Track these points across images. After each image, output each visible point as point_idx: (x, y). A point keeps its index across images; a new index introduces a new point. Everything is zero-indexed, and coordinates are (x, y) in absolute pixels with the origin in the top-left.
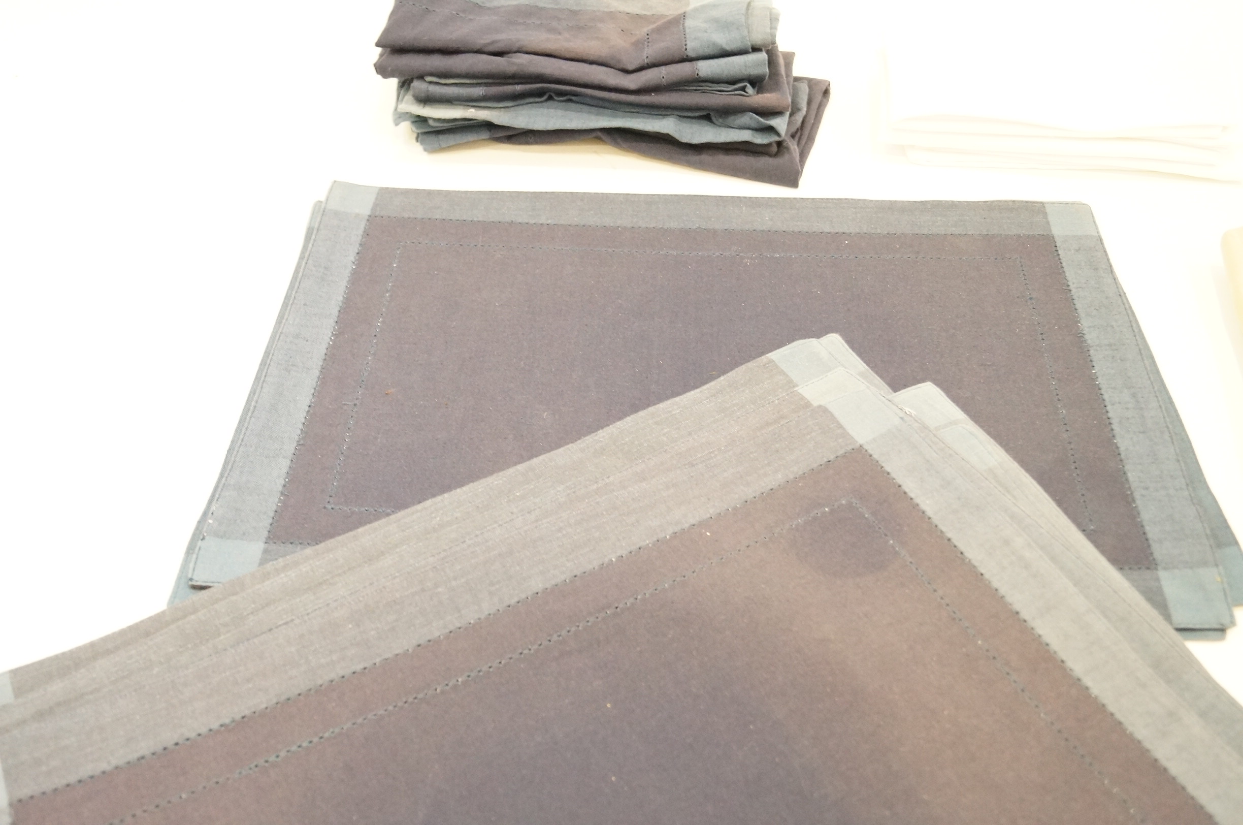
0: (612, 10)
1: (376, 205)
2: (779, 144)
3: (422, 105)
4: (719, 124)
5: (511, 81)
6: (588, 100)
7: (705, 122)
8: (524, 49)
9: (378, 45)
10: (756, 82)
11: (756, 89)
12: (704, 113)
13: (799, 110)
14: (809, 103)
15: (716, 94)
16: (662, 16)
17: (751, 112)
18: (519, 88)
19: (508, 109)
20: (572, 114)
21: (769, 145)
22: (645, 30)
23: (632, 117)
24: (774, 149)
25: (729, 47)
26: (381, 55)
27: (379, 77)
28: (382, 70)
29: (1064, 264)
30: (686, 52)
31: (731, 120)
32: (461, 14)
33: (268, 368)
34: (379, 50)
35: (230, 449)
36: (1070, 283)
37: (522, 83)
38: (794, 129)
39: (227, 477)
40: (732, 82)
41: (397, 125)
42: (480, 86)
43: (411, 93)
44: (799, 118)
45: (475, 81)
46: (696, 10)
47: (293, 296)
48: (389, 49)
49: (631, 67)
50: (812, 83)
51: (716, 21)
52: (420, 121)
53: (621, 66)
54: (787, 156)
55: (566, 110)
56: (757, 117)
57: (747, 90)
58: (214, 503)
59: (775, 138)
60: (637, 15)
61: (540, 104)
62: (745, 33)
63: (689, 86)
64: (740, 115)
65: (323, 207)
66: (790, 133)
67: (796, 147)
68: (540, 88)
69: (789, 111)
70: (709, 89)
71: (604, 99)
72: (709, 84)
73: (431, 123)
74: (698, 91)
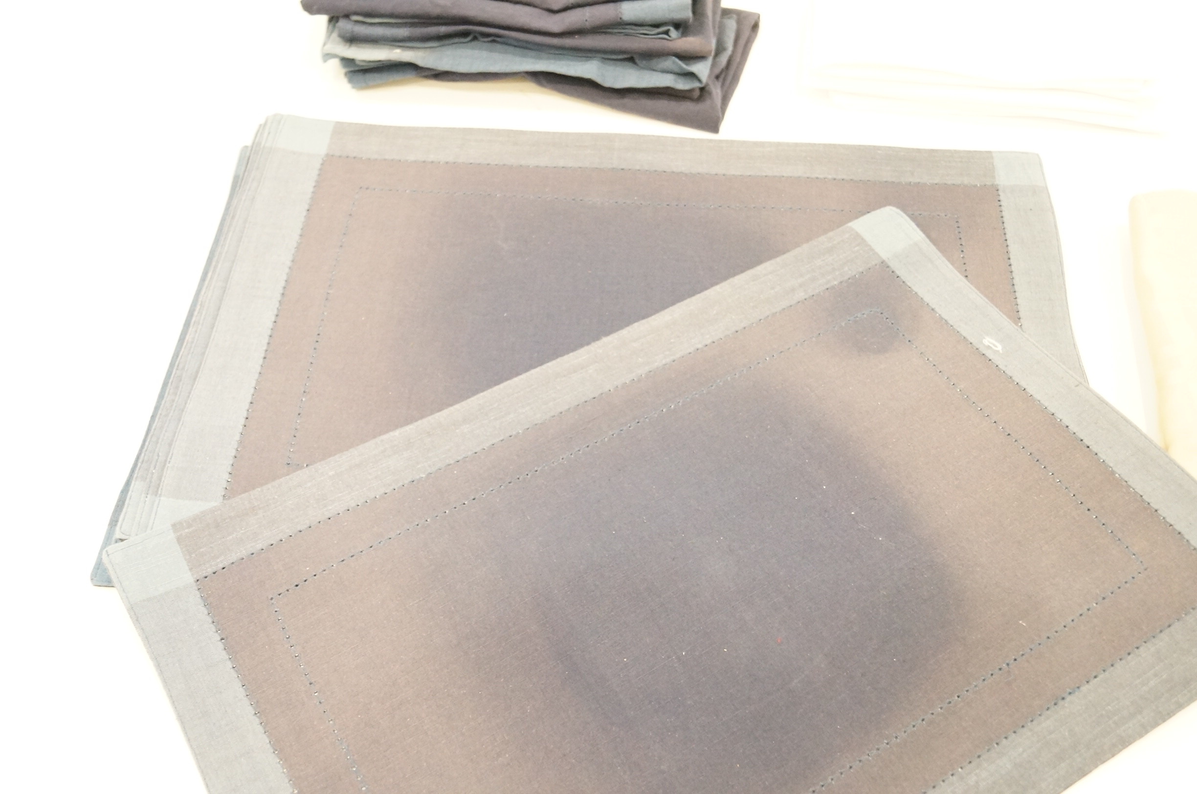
2: (702, 89)
3: (348, 44)
4: (642, 65)
5: (436, 21)
6: (510, 41)
7: (630, 64)
10: (680, 26)
11: (681, 30)
12: (629, 56)
13: (724, 49)
14: (736, 41)
17: (674, 56)
18: (443, 29)
19: (433, 49)
20: (496, 56)
21: (691, 91)
23: (553, 60)
24: (697, 94)
27: (306, 14)
28: (309, 6)
31: (654, 62)
37: (446, 24)
38: (717, 71)
40: (656, 25)
41: (325, 61)
42: (405, 27)
43: (337, 31)
44: (723, 59)
45: (400, 21)
49: (556, 7)
50: (740, 16)
52: (347, 62)
53: (545, 6)
54: (708, 102)
55: (491, 51)
56: (680, 62)
57: (670, 33)
59: (697, 85)
61: (465, 44)
63: (613, 29)
64: (663, 58)
66: (713, 76)
67: (719, 90)
68: (465, 30)
69: (713, 53)
70: (633, 31)
71: (527, 42)
72: (634, 27)
73: (357, 63)
74: (623, 34)
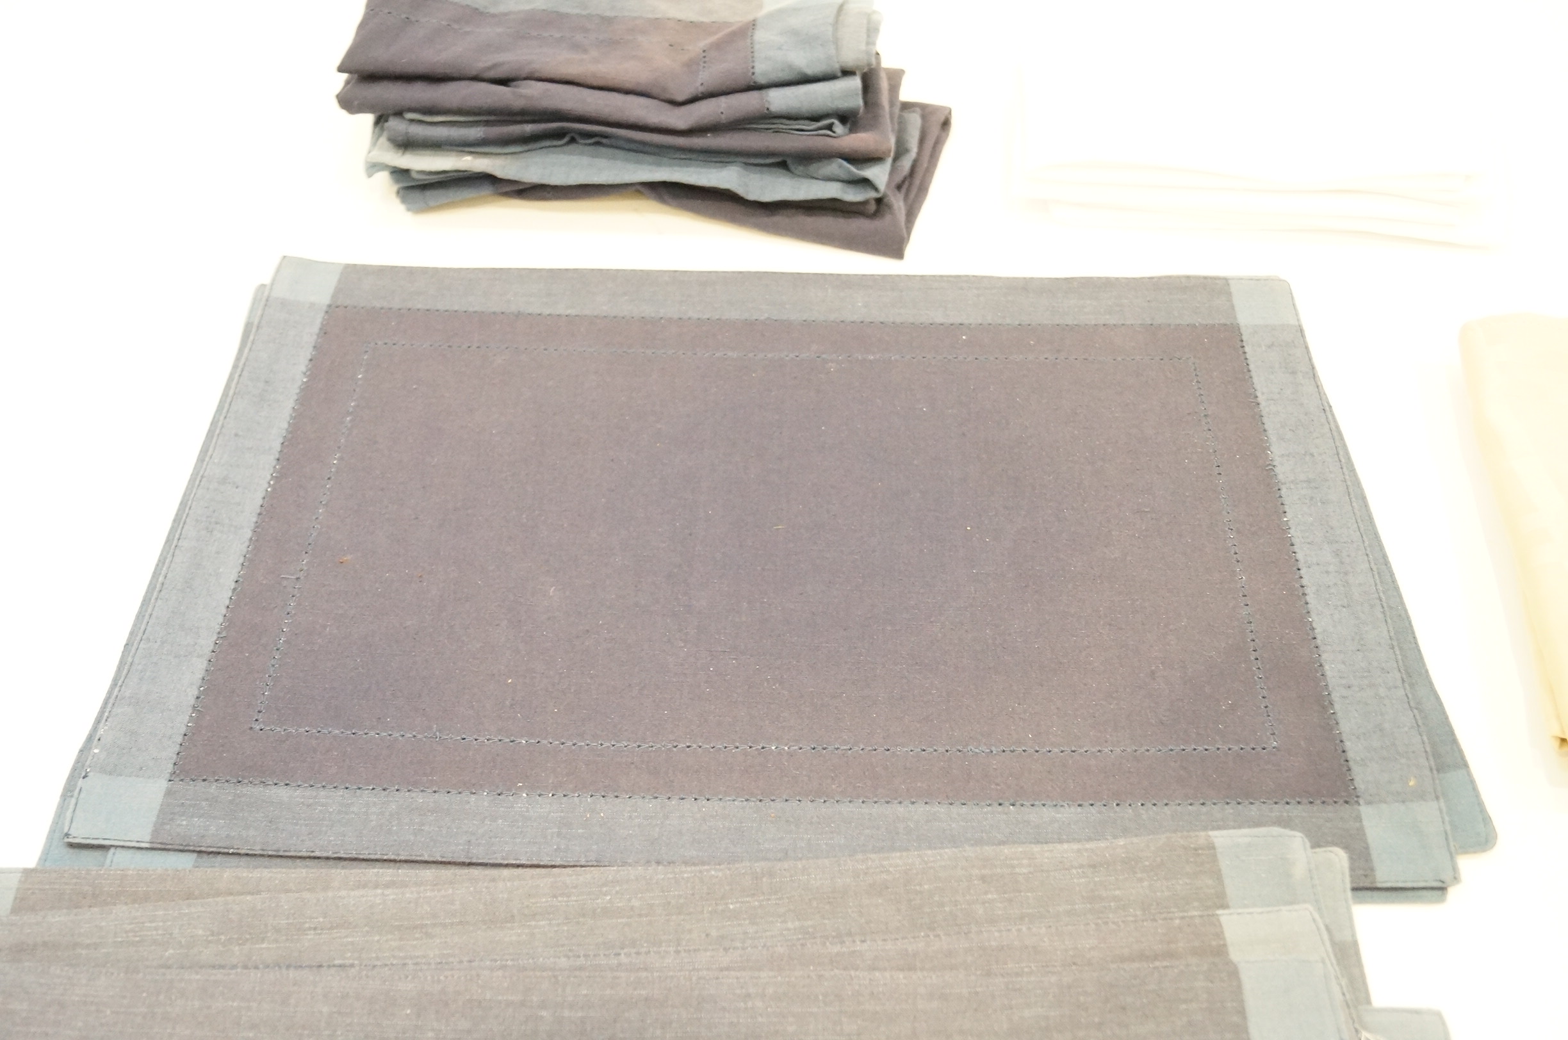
0: (657, 16)
1: (338, 291)
2: (879, 201)
3: (401, 152)
4: (799, 173)
5: (519, 118)
6: (621, 143)
7: (780, 172)
8: (537, 75)
9: (341, 69)
10: (847, 118)
11: (848, 126)
12: (779, 160)
13: (907, 151)
14: (922, 141)
15: (792, 134)
16: (726, 24)
17: (841, 158)
18: (529, 128)
19: (516, 156)
20: (601, 162)
21: (865, 203)
22: (703, 43)
23: (680, 166)
24: (872, 207)
25: (810, 71)
26: (347, 83)
27: (344, 113)
28: (348, 103)
29: (1252, 367)
30: (753, 77)
31: (813, 168)
32: (456, 26)
33: (183, 527)
34: (345, 76)
35: (127, 644)
36: (1259, 394)
37: (534, 122)
38: (898, 178)
39: (121, 686)
40: (816, 118)
41: (370, 175)
42: (477, 126)
43: (385, 134)
44: (906, 163)
45: (471, 119)
46: (771, 16)
47: (220, 423)
48: (356, 76)
49: (680, 98)
50: (926, 111)
51: (794, 33)
52: (400, 174)
53: (668, 96)
54: (888, 218)
55: (594, 156)
56: (848, 166)
57: (835, 129)
58: (101, 725)
59: (873, 195)
60: (691, 22)
61: (559, 149)
62: (832, 51)
63: (758, 124)
64: (826, 162)
65: (266, 294)
66: (893, 184)
67: (902, 204)
68: (558, 128)
69: (892, 154)
70: (784, 127)
71: (644, 143)
72: (784, 121)
73: (414, 175)
74: (770, 131)
